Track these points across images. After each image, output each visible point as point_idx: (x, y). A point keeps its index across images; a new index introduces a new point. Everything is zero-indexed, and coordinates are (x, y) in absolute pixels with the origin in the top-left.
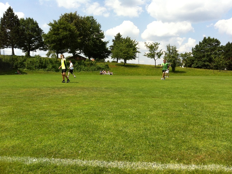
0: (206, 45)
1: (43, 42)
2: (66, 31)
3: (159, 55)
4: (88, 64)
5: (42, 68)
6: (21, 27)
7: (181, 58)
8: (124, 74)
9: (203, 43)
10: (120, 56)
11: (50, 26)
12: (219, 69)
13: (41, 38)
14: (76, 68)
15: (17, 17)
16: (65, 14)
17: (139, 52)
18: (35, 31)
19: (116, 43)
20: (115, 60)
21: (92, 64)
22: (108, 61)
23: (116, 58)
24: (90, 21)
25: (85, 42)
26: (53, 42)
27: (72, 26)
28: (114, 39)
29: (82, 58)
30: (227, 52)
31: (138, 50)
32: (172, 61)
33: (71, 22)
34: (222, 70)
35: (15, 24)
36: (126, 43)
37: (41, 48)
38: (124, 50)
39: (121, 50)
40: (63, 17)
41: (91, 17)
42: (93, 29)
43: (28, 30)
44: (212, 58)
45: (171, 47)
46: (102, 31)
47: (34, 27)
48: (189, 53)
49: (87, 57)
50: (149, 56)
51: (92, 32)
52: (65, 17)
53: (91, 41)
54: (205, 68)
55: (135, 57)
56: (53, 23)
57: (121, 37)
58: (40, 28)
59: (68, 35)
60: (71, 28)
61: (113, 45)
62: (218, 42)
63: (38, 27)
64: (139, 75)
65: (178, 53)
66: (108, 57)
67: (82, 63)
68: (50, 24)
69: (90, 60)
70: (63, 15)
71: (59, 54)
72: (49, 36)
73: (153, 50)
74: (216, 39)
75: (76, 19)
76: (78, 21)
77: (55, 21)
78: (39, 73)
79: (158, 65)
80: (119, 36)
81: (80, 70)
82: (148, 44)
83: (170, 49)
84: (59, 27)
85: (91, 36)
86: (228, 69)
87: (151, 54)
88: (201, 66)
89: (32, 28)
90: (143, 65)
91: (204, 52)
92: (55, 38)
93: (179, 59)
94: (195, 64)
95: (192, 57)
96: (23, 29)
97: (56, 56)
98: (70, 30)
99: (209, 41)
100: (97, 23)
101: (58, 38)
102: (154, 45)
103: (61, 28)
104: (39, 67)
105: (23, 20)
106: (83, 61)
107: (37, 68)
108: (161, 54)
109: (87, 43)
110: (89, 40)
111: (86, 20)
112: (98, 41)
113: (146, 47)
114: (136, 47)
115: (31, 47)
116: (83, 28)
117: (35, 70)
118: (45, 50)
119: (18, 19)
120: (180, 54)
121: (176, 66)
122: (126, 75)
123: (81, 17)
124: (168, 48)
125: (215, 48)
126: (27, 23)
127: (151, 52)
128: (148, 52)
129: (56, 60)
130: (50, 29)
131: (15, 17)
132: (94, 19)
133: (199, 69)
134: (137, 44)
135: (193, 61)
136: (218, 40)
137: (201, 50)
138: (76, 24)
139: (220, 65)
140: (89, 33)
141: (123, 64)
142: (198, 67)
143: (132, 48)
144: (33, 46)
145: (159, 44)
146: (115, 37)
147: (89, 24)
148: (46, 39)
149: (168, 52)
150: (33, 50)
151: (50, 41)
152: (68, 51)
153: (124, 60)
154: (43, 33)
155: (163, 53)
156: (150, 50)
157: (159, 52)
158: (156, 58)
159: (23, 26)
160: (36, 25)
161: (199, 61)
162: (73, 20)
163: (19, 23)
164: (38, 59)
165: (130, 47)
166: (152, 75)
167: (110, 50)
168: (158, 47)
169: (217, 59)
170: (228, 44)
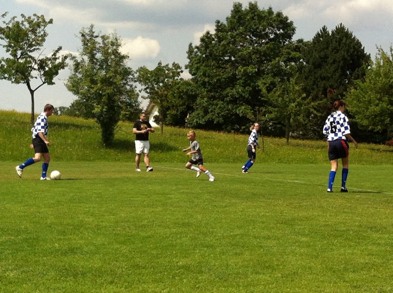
0: (242, 33)
3: (50, 72)
7: (139, 87)
9: (232, 29)
30: (318, 66)
32: (104, 99)
45: (99, 40)
48: (174, 64)
73: (22, 48)
74: (279, 15)
83: (94, 49)
87: (14, 62)
88: (221, 120)
91: (234, 64)
93: (132, 91)
94: (200, 112)
95: (187, 83)
99: (253, 18)
102: (27, 26)
121: (116, 122)
124: (88, 41)
125: (273, 50)
127: (15, 55)
137: (223, 55)
145: (51, 22)
149: (86, 58)
155: (66, 61)
156: (10, 46)
157: (49, 56)
161: (214, 98)
168: (45, 35)
169: (278, 93)
170: (323, 37)
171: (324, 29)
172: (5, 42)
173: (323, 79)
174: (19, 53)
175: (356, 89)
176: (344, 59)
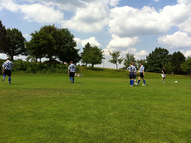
0: (157, 53)
1: (25, 49)
2: (45, 40)
3: (120, 62)
4: (62, 67)
5: (22, 70)
6: (7, 36)
8: (91, 76)
9: (155, 52)
10: (89, 61)
11: (32, 36)
12: (167, 73)
13: (23, 45)
14: (51, 70)
15: (5, 28)
16: (45, 26)
17: (104, 58)
18: (19, 39)
19: (86, 51)
20: (84, 64)
21: (65, 68)
22: (79, 65)
23: (85, 63)
24: (65, 32)
25: (61, 49)
26: (33, 49)
27: (50, 37)
28: (85, 48)
29: (57, 62)
30: (174, 60)
31: (103, 56)
33: (50, 33)
34: (170, 74)
35: (3, 33)
36: (94, 51)
37: (23, 53)
38: (92, 56)
39: (90, 57)
40: (43, 28)
41: (66, 29)
42: (67, 39)
43: (13, 39)
44: (162, 64)
45: (130, 55)
46: (75, 41)
47: (18, 36)
48: (144, 60)
49: (61, 61)
50: (112, 62)
51: (67, 42)
52: (45, 28)
53: (66, 49)
54: (156, 72)
55: (101, 62)
56: (35, 33)
57: (90, 46)
58: (23, 37)
59: (47, 43)
60: (49, 38)
61: (83, 52)
62: (167, 51)
63: (21, 36)
64: (104, 77)
65: (135, 60)
66: (79, 62)
67: (57, 66)
68: (31, 34)
69: (64, 64)
70: (43, 27)
71: (38, 59)
72: (31, 44)
73: (115, 57)
74: (165, 49)
75: (53, 31)
76: (55, 33)
77: (36, 32)
78: (19, 74)
79: (120, 69)
80: (88, 45)
81: (55, 72)
82: (112, 52)
83: (129, 57)
84: (40, 36)
85: (66, 44)
86: (174, 74)
87: (114, 60)
88: (153, 70)
89: (17, 37)
90: (107, 69)
91: (156, 59)
92: (35, 46)
93: (136, 65)
94: (149, 69)
95: (146, 63)
96: (9, 37)
97: (35, 60)
98: (48, 39)
99: (160, 50)
100: (71, 34)
101: (38, 46)
102: (116, 53)
103: (40, 38)
104: (20, 69)
105: (9, 30)
106: (58, 65)
107: (19, 70)
108: (122, 60)
109: (62, 50)
110: (64, 48)
111: (63, 32)
112: (71, 49)
113: (110, 54)
114: (102, 54)
115: (15, 53)
116: (59, 38)
117: (17, 72)
118: (26, 55)
119: (5, 29)
120: (136, 61)
122: (92, 77)
123: (58, 29)
124: (128, 56)
125: (164, 56)
126: (13, 33)
127: (114, 59)
128: (111, 58)
129: (35, 64)
130: (32, 38)
131: (3, 27)
132: (68, 31)
133: (152, 73)
134: (103, 52)
135: (147, 66)
136: (167, 50)
137: (154, 58)
138: (53, 35)
139: (168, 70)
140: (64, 42)
141: (91, 68)
142: (151, 71)
143: (99, 55)
144: (17, 51)
145: (120, 52)
146: (85, 46)
147: (64, 35)
148: (27, 47)
149: (127, 59)
150: (16, 54)
151: (31, 48)
152: (46, 56)
153: (92, 65)
154: (26, 41)
155: (123, 59)
156: (113, 57)
157: (120, 59)
158: (117, 64)
159: (9, 35)
160: (20, 34)
161: (152, 66)
162: (51, 31)
163: (6, 33)
164: (19, 62)
165: (97, 54)
166: (114, 77)
167: (81, 56)
168: (119, 55)
169: (166, 65)
170: (175, 54)
171: (175, 52)
172: (112, 56)
173: (175, 62)
174: (115, 58)
175: (183, 64)
176: (180, 58)
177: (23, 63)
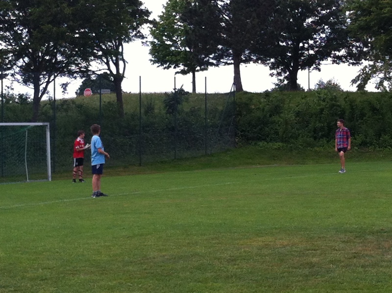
1: (348, 30)
13: (339, 13)
115: (303, 54)
144: (311, 47)
151: (372, 23)
177: (342, 102)
